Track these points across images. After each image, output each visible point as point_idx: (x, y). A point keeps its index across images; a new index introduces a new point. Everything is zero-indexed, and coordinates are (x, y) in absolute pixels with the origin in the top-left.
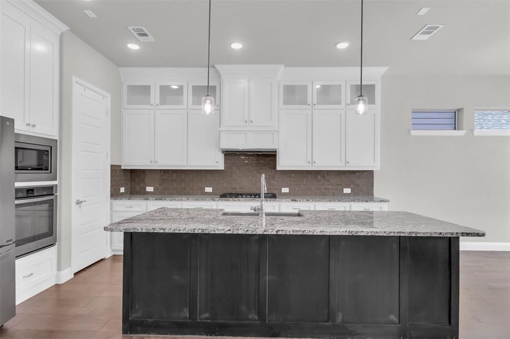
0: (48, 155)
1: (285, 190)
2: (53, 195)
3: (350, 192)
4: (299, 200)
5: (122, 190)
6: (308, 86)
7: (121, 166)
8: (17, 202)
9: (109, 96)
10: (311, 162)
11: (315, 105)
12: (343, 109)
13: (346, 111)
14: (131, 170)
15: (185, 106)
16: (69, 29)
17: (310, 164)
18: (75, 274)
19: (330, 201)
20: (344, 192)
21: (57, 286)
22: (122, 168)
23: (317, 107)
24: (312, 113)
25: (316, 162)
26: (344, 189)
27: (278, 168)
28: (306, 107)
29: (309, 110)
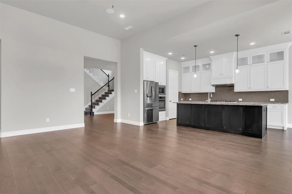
0: (164, 89)
1: (240, 100)
2: (165, 99)
3: (274, 101)
5: (182, 99)
6: (248, 58)
8: (159, 99)
9: (178, 72)
10: (249, 88)
11: (251, 64)
12: (266, 64)
13: (267, 65)
14: (185, 93)
15: (200, 72)
16: (167, 58)
17: (249, 89)
18: (170, 119)
20: (271, 101)
21: (166, 120)
22: (182, 93)
23: (252, 65)
24: (250, 68)
25: (252, 88)
26: (271, 99)
27: (235, 91)
28: (247, 66)
29: (248, 67)
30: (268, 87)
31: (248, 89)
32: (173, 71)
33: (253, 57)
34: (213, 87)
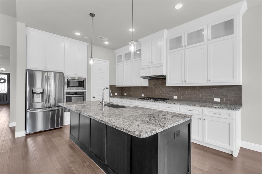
0: (82, 82)
1: (175, 97)
2: (84, 94)
3: (220, 101)
4: (170, 103)
5: (116, 94)
6: (182, 37)
7: (115, 86)
9: (109, 61)
10: (183, 81)
12: (206, 44)
13: (208, 45)
14: (121, 87)
16: (89, 43)
19: (188, 105)
20: (214, 101)
22: (116, 86)
23: (187, 47)
24: (184, 51)
25: (187, 81)
26: (215, 99)
27: (167, 85)
28: (181, 48)
29: (183, 50)
30: (209, 80)
31: (182, 83)
32: (100, 60)
33: (189, 34)
34: (144, 79)
